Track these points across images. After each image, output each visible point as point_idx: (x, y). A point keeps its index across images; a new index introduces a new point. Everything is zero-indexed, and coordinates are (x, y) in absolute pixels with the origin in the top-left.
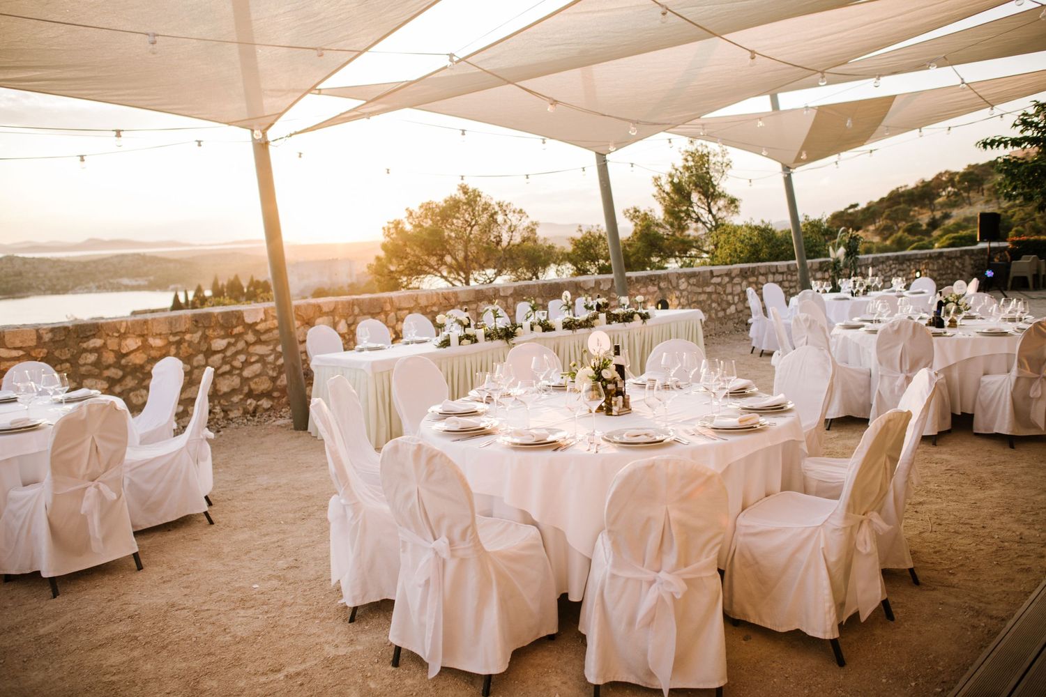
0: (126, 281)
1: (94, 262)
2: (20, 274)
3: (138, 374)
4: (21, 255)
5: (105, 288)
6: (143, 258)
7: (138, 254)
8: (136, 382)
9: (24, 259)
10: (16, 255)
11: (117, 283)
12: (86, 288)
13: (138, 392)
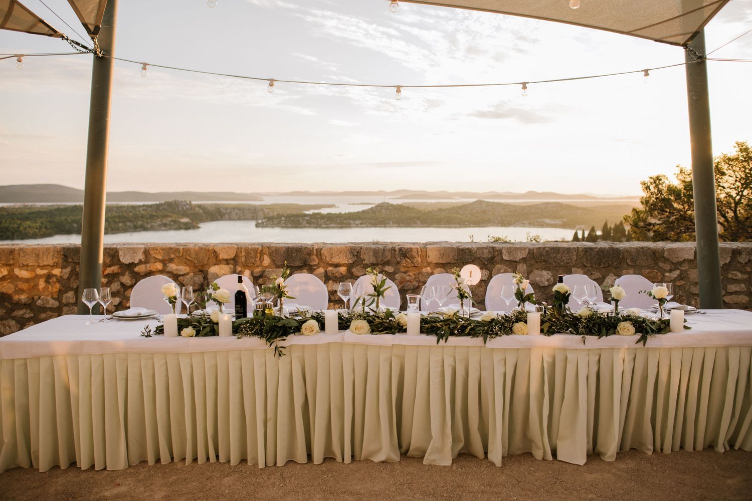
0: (548, 221)
1: (529, 207)
2: (484, 212)
3: (6, 304)
4: (486, 200)
5: (534, 225)
6: (560, 205)
7: (558, 203)
8: (4, 311)
9: (488, 202)
10: (484, 200)
11: (542, 222)
12: (522, 224)
13: (6, 322)
